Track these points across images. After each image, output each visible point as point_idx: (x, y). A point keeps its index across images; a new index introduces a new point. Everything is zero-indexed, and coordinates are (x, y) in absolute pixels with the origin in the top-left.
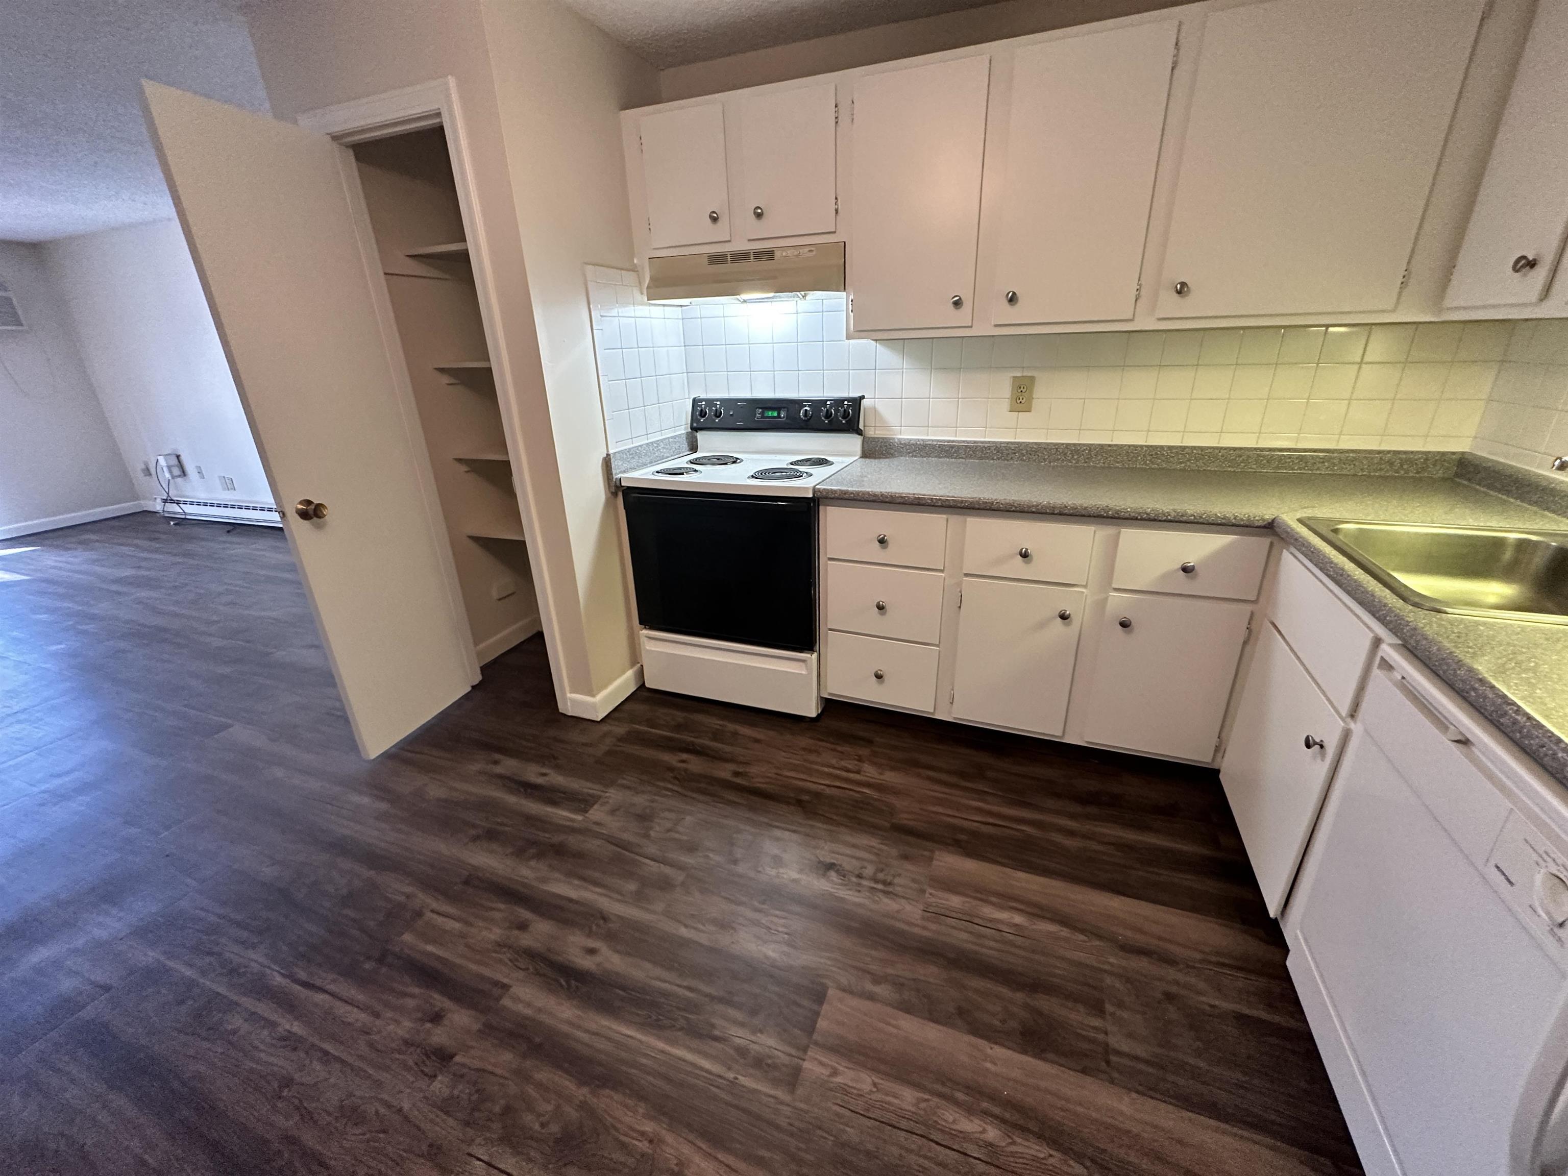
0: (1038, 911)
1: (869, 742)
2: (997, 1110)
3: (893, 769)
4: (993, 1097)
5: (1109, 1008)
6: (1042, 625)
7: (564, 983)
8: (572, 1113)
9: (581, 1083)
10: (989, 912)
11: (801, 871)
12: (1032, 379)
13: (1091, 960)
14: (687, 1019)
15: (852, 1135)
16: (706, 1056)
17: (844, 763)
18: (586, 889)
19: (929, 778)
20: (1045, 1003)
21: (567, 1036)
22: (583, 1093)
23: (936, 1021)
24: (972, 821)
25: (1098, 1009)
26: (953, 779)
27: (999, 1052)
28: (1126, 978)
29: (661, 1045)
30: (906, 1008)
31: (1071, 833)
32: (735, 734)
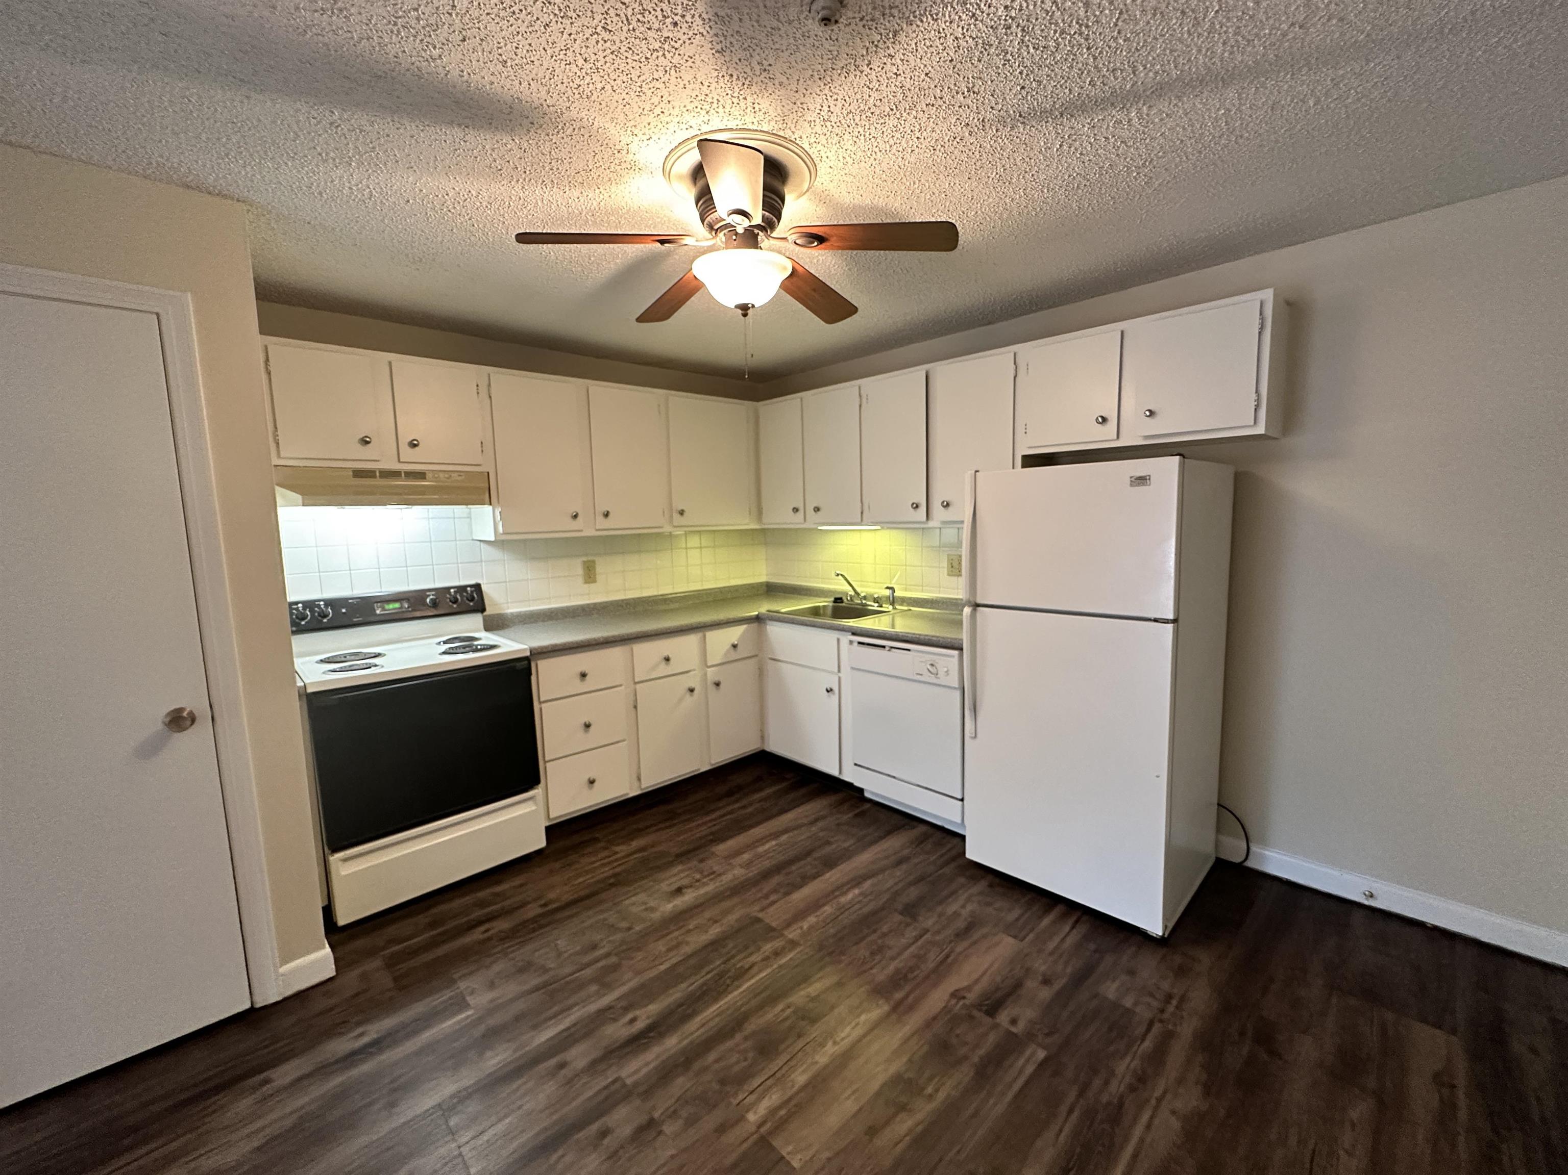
0: (776, 835)
1: (596, 840)
2: (849, 886)
3: (632, 840)
4: (843, 885)
5: (832, 840)
6: (681, 700)
7: (646, 1041)
8: (749, 1044)
9: (732, 1037)
10: (761, 849)
11: (670, 902)
12: (594, 562)
13: (809, 834)
14: (729, 978)
15: (832, 931)
16: (758, 973)
17: (600, 856)
18: (569, 1015)
19: (657, 831)
20: (816, 855)
21: (692, 1042)
22: (738, 1037)
23: (801, 887)
24: (704, 831)
25: (828, 843)
26: (667, 824)
27: (828, 875)
28: (822, 830)
29: (736, 993)
30: (787, 894)
31: (744, 807)
32: (497, 895)
